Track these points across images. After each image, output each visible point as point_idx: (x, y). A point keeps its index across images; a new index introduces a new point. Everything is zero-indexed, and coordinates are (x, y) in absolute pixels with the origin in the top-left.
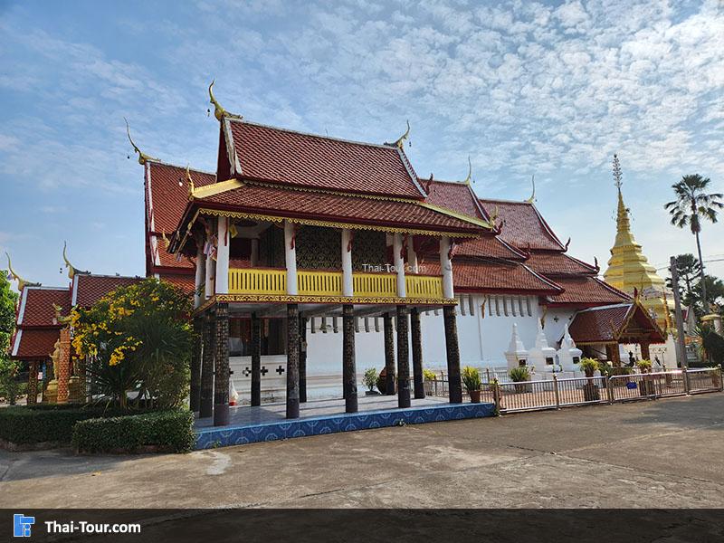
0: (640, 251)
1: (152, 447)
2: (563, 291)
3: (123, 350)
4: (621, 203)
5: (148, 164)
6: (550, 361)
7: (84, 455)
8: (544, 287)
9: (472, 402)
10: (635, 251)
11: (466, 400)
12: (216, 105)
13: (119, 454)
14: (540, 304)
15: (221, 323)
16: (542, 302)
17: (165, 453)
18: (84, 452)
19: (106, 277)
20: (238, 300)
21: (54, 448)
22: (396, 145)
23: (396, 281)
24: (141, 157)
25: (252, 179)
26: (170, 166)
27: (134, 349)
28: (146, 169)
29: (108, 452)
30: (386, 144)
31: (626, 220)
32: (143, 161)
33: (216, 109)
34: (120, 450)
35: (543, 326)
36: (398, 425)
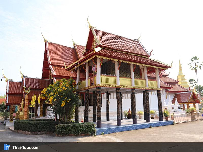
0: (185, 77)
1: (83, 134)
2: (172, 87)
3: (65, 102)
4: (180, 63)
5: (47, 42)
6: (173, 108)
7: (59, 136)
8: (167, 86)
9: (166, 120)
10: (184, 76)
11: (164, 120)
12: (89, 24)
13: (72, 136)
14: (166, 91)
15: (99, 94)
16: (167, 91)
17: (88, 136)
18: (59, 135)
19: (33, 78)
20: (104, 86)
21: (43, 134)
22: (138, 40)
23: (145, 82)
25: (105, 47)
27: (68, 101)
29: (68, 135)
30: (135, 39)
31: (181, 68)
33: (89, 25)
34: (72, 135)
35: (167, 98)
36: (150, 127)
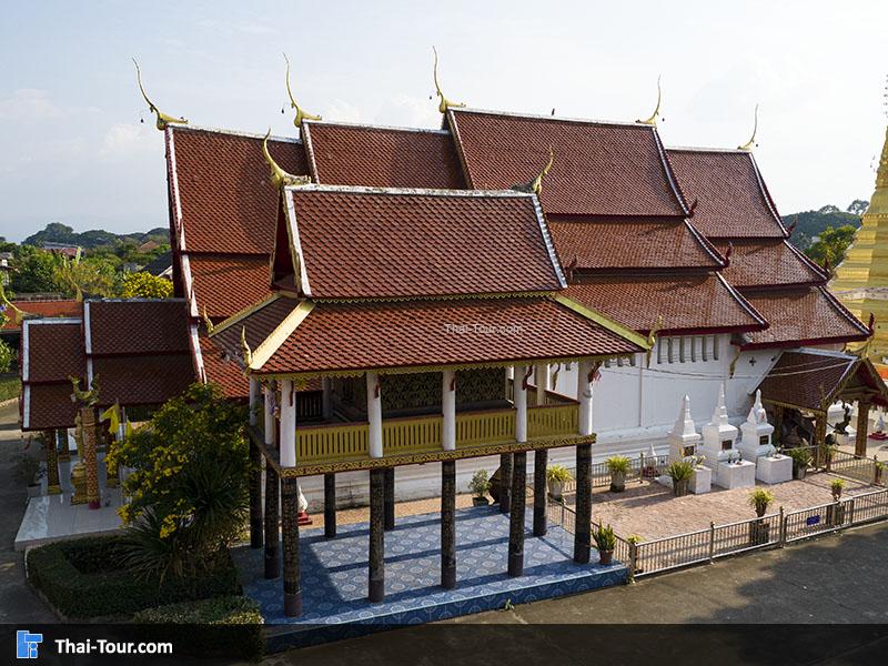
2: (767, 325)
3: (174, 519)
5: (170, 131)
6: (727, 445)
14: (732, 343)
16: (736, 339)
23: (515, 420)
24: (160, 120)
26: (202, 131)
28: (167, 139)
32: (163, 124)
36: (504, 607)
